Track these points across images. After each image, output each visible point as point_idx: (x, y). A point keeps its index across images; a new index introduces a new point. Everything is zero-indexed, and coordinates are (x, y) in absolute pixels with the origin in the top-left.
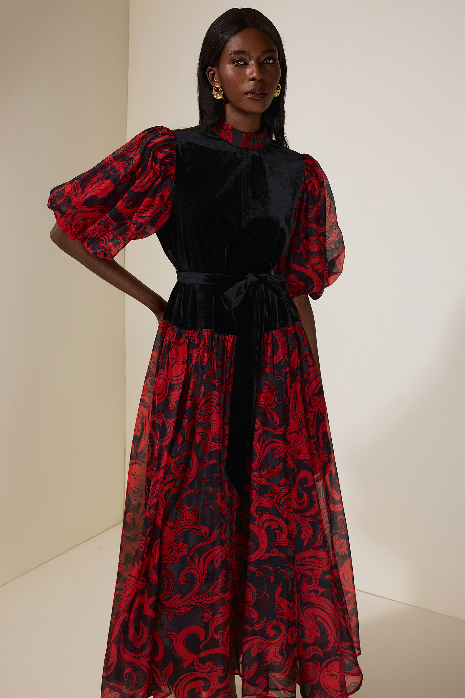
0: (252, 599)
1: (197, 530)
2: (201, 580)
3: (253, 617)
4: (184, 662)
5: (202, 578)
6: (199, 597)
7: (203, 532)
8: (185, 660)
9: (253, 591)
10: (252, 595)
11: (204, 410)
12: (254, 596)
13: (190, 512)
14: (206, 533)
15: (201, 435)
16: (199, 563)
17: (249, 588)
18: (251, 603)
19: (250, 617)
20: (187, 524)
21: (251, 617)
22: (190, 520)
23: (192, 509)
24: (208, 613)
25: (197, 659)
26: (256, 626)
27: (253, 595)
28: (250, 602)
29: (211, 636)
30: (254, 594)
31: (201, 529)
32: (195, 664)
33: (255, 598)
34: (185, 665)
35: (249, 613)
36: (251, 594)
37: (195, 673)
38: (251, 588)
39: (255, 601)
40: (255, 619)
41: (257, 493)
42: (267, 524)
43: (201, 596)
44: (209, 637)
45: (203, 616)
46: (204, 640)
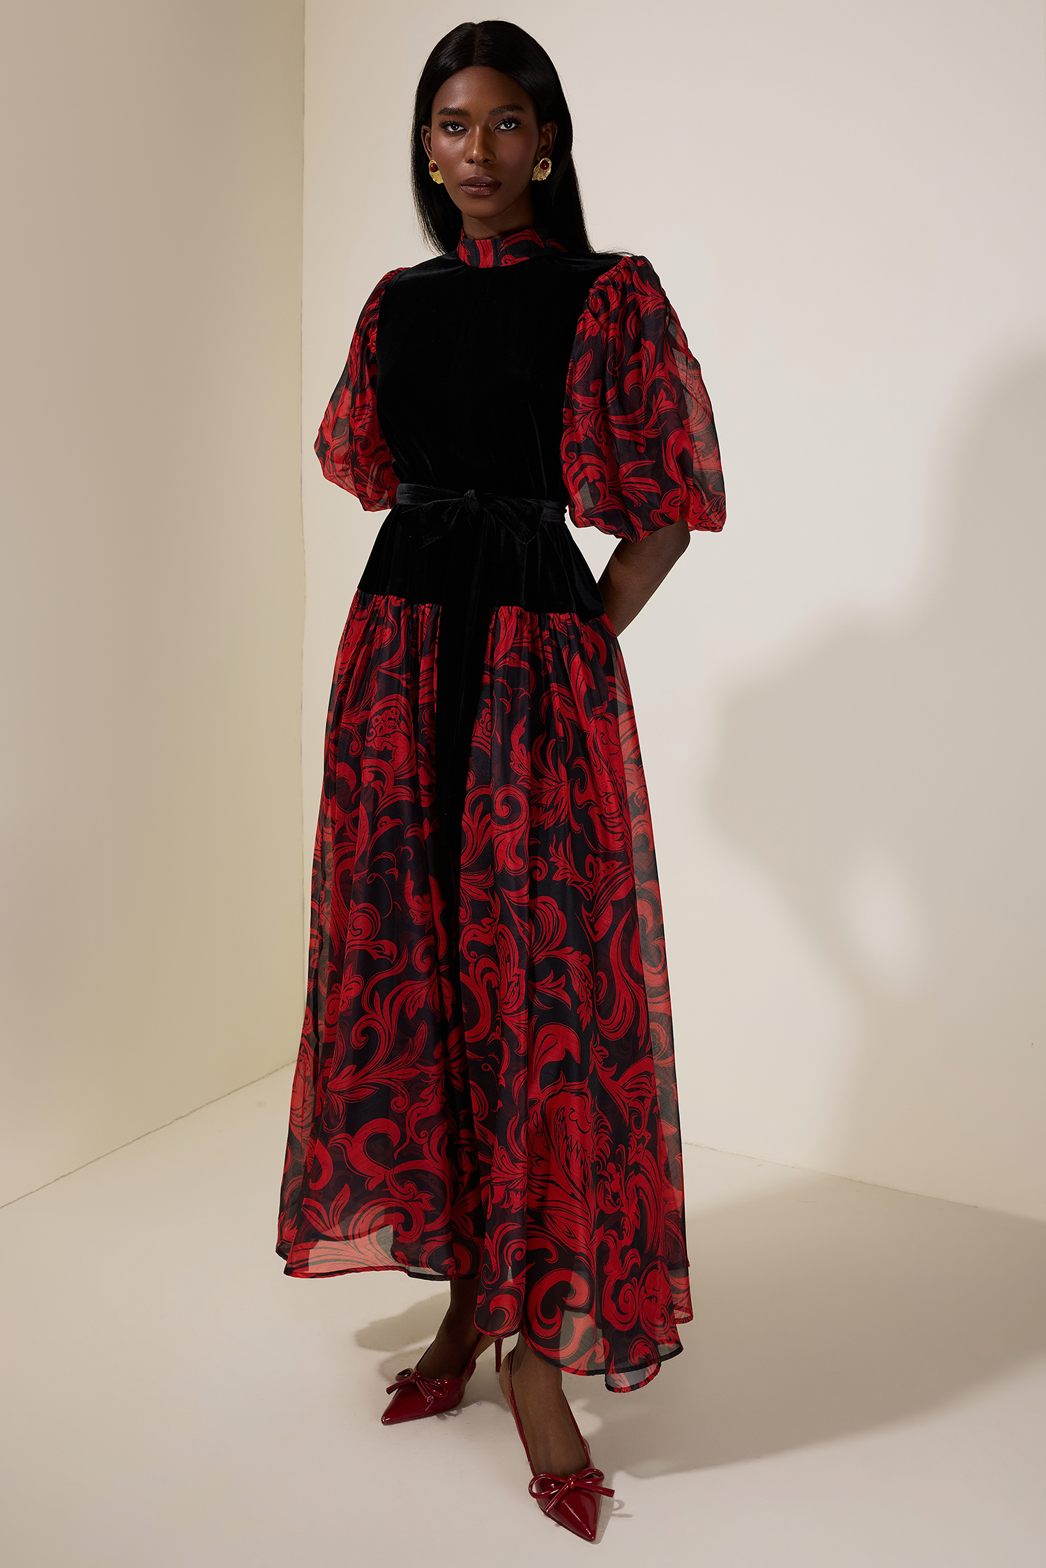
1: (375, 948)
2: (387, 1038)
4: (368, 1182)
5: (390, 1035)
6: (386, 1068)
7: (387, 952)
8: (369, 1178)
11: (376, 726)
13: (362, 914)
14: (392, 954)
15: (372, 772)
16: (382, 1008)
18: (480, 1118)
20: (356, 938)
22: (361, 930)
23: (364, 908)
24: (404, 1096)
25: (391, 1177)
29: (411, 1138)
31: (383, 946)
32: (389, 1184)
33: (487, 1110)
34: (372, 1185)
37: (389, 1199)
39: (486, 1113)
41: (469, 914)
42: (487, 977)
43: (389, 1066)
44: (408, 1139)
45: (395, 1103)
46: (400, 1144)
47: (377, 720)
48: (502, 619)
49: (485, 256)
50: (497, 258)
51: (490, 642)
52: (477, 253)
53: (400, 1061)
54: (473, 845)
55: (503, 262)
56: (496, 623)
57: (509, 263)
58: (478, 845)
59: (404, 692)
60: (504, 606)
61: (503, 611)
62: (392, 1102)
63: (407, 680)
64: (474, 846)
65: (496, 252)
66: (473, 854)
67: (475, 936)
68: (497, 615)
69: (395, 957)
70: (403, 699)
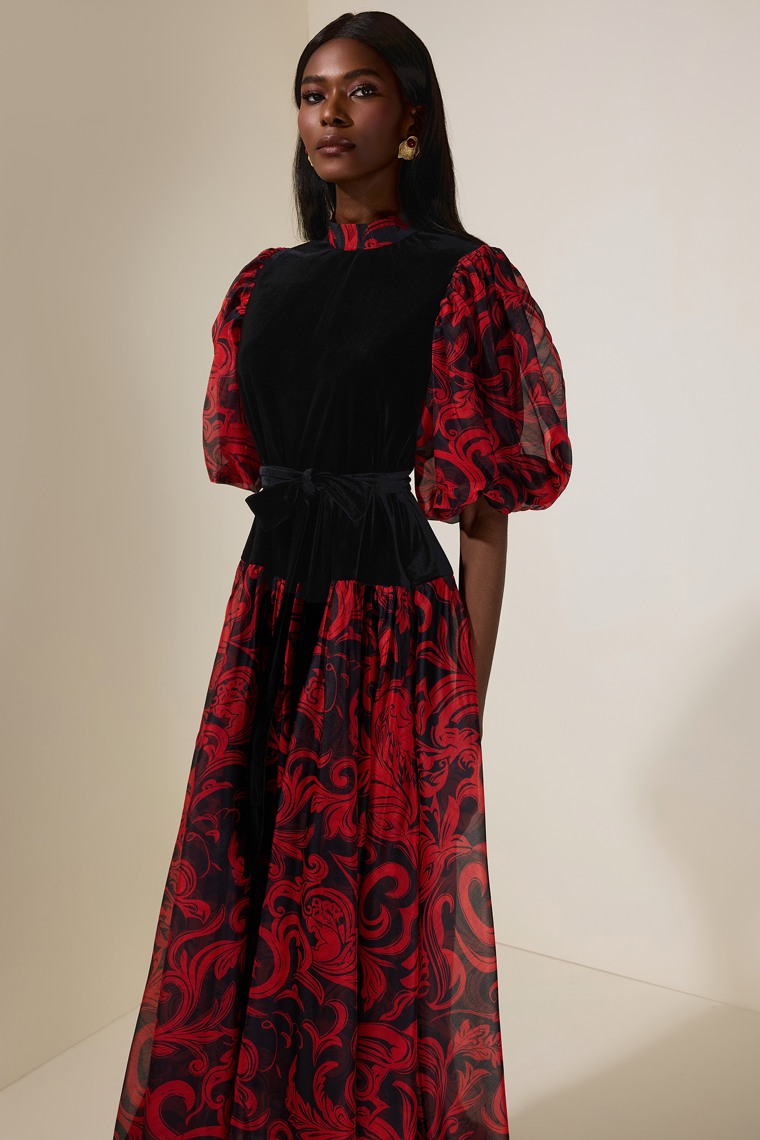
0: (249, 1070)
1: (188, 906)
2: (191, 999)
3: (249, 1107)
5: (193, 996)
6: (187, 1029)
7: (200, 912)
9: (253, 1056)
10: (250, 1063)
11: (220, 695)
12: (254, 1064)
13: (177, 871)
14: (204, 914)
15: (209, 736)
16: (188, 967)
17: (247, 1049)
18: (246, 1078)
19: (243, 1105)
21: (245, 1106)
23: (180, 865)
24: (203, 1060)
26: (250, 1124)
27: (252, 1064)
28: (246, 1076)
29: (206, 1103)
30: (254, 1062)
31: (196, 905)
33: (255, 1070)
35: (241, 1097)
36: (250, 1061)
38: (251, 1051)
39: (255, 1073)
40: (251, 1110)
41: (281, 870)
42: (292, 933)
43: (190, 1028)
44: (202, 1105)
45: (193, 1066)
46: (194, 1109)
47: (222, 689)
48: (338, 592)
49: (350, 239)
50: (361, 241)
51: (325, 616)
52: (343, 238)
53: (201, 1023)
54: (290, 804)
55: (366, 245)
56: (332, 597)
57: (372, 247)
58: (296, 805)
59: (251, 665)
60: (341, 580)
61: (340, 585)
62: (191, 1064)
63: (255, 653)
64: (292, 806)
65: (360, 236)
66: (290, 813)
67: (285, 892)
68: (334, 589)
69: (207, 917)
70: (249, 670)
